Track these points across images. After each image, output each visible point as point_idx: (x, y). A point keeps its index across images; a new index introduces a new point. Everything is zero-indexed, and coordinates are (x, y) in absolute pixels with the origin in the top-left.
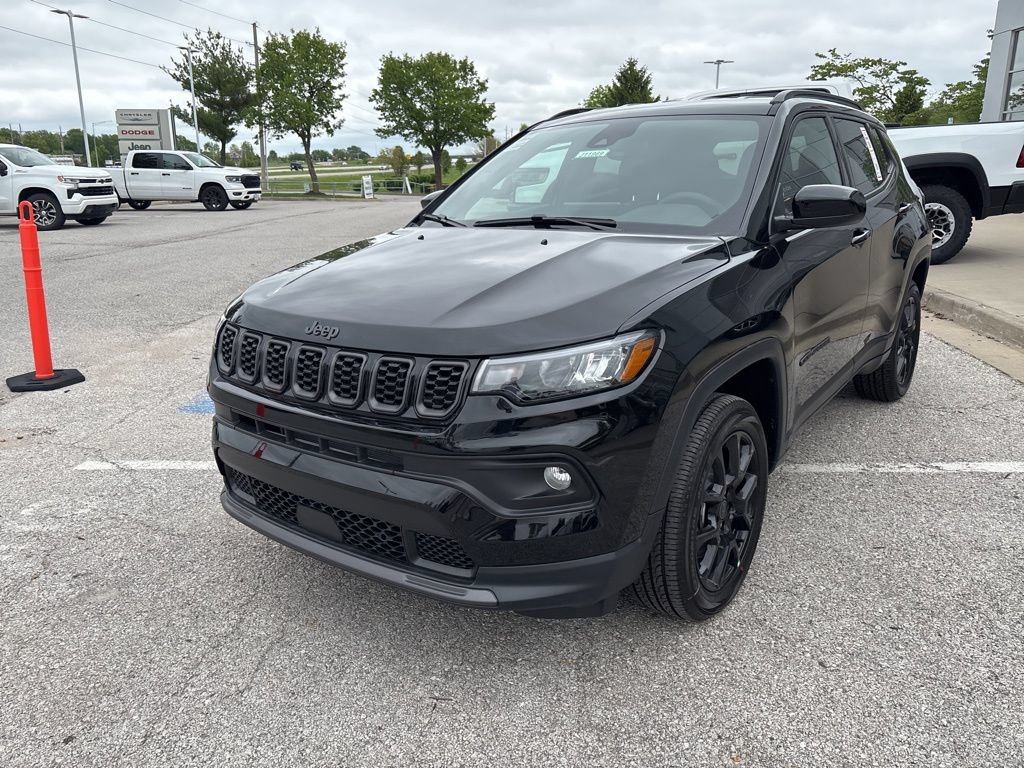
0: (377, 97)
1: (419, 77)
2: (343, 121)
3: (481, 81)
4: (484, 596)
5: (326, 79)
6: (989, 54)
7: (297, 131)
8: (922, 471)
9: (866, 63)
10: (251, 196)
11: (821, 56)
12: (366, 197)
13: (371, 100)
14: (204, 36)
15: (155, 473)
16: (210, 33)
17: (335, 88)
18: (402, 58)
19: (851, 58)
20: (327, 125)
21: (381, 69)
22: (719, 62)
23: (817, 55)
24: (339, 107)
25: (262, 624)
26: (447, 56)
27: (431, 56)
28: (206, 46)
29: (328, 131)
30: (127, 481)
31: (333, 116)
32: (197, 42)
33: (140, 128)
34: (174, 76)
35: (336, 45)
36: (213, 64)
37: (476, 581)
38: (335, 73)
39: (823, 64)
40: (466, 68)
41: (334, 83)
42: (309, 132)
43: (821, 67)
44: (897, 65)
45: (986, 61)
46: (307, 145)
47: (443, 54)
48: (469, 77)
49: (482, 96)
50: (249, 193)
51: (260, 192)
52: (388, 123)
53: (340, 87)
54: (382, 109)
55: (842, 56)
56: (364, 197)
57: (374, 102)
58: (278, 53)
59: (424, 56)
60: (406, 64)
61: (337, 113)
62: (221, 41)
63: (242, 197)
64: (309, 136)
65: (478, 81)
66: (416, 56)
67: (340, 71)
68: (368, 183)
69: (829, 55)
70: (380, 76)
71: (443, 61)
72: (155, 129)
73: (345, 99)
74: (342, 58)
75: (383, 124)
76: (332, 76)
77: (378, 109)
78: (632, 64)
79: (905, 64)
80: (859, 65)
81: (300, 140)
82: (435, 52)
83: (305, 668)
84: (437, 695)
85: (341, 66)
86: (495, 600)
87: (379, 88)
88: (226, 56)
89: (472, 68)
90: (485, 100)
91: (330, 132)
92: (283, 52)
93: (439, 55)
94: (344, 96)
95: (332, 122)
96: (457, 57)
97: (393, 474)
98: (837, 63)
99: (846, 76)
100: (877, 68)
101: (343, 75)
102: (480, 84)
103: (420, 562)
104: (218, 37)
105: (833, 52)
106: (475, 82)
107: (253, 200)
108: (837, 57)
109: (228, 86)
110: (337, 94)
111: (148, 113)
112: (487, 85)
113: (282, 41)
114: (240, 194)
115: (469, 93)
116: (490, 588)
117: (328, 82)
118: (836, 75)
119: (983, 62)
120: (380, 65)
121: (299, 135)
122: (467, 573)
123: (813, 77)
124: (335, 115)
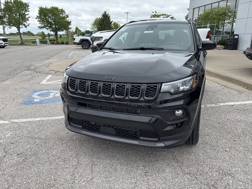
0: (38, 18)
1: (50, 13)
2: (29, 24)
3: (67, 15)
4: (162, 145)
5: (24, 12)
6: (188, 14)
7: (16, 27)
8: (216, 106)
9: (163, 15)
10: (6, 44)
11: (153, 12)
12: (38, 45)
13: (36, 19)
15: (24, 123)
17: (26, 15)
18: (45, 8)
19: (160, 13)
20: (25, 25)
21: (39, 10)
22: (127, 13)
23: (152, 12)
24: (28, 20)
25: (85, 160)
26: (57, 8)
27: (53, 7)
29: (25, 27)
30: (16, 126)
31: (26, 23)
35: (26, 3)
37: (159, 141)
38: (26, 11)
39: (154, 14)
40: (62, 11)
41: (26, 13)
42: (19, 27)
43: (153, 15)
44: (169, 15)
45: (188, 15)
46: (19, 30)
47: (56, 7)
48: (63, 13)
49: (67, 19)
50: (5, 43)
51: (8, 43)
52: (42, 25)
53: (28, 14)
54: (40, 21)
55: (158, 13)
56: (37, 45)
58: (9, 5)
59: (51, 7)
60: (46, 9)
61: (28, 22)
63: (3, 45)
64: (20, 28)
65: (66, 15)
66: (49, 7)
67: (28, 10)
68: (38, 41)
69: (155, 12)
70: (38, 12)
71: (56, 9)
74: (28, 7)
75: (40, 25)
77: (38, 21)
78: (105, 12)
79: (171, 15)
80: (161, 15)
81: (17, 29)
82: (54, 6)
83: (105, 170)
84: (144, 172)
85: (28, 9)
86: (165, 145)
87: (38, 15)
89: (64, 11)
90: (68, 20)
91: (26, 27)
92: (10, 4)
93: (55, 7)
94: (29, 17)
95: (26, 24)
96: (60, 8)
97: (137, 115)
98: (157, 14)
99: (158, 17)
100: (165, 16)
101: (29, 11)
102: (67, 16)
103: (141, 138)
105: (156, 12)
106: (65, 15)
107: (6, 46)
108: (157, 13)
110: (27, 17)
112: (68, 16)
113: (10, 1)
114: (2, 44)
115: (64, 18)
116: (162, 142)
117: (24, 13)
118: (157, 17)
119: (187, 15)
120: (38, 9)
121: (17, 28)
122: (156, 139)
123: (151, 17)
124: (27, 22)
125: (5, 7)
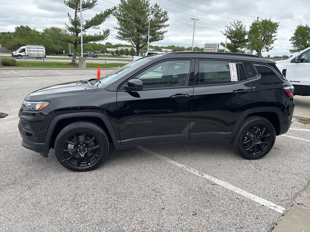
0: (293, 39)
2: (273, 47)
5: (270, 34)
7: (256, 51)
13: (290, 40)
14: (236, 22)
16: (238, 21)
17: (272, 37)
18: (305, 26)
20: (267, 48)
24: (272, 43)
28: (236, 25)
32: (233, 24)
33: (210, 49)
34: (224, 34)
35: (276, 23)
36: (236, 30)
42: (260, 51)
52: (295, 48)
53: (274, 36)
54: (294, 43)
57: (291, 41)
60: (306, 28)
61: (272, 45)
62: (240, 24)
67: (275, 31)
70: (295, 32)
72: (213, 49)
73: (276, 40)
74: (277, 27)
75: (293, 48)
76: (272, 33)
77: (292, 43)
85: (276, 30)
87: (294, 36)
88: (241, 28)
91: (268, 51)
94: (275, 39)
95: (270, 47)
104: (240, 23)
109: (239, 37)
111: (212, 45)
113: (258, 23)
120: (296, 28)
125: (251, 29)
